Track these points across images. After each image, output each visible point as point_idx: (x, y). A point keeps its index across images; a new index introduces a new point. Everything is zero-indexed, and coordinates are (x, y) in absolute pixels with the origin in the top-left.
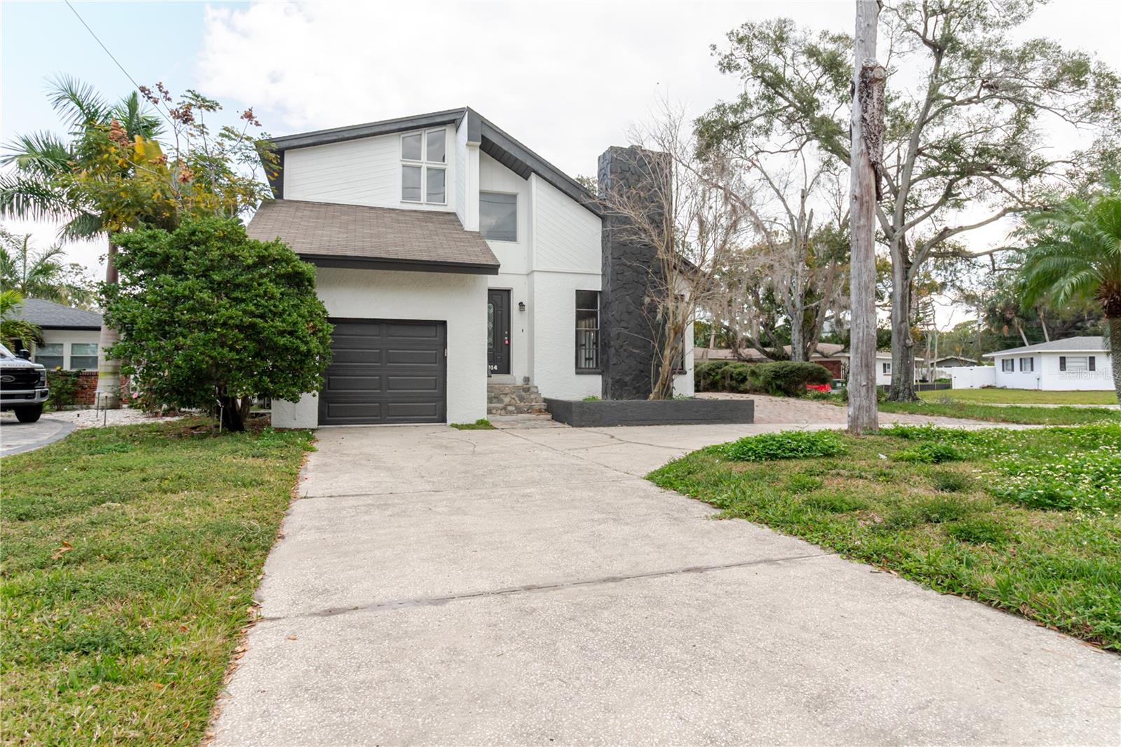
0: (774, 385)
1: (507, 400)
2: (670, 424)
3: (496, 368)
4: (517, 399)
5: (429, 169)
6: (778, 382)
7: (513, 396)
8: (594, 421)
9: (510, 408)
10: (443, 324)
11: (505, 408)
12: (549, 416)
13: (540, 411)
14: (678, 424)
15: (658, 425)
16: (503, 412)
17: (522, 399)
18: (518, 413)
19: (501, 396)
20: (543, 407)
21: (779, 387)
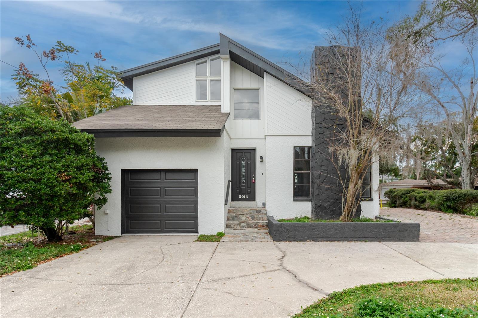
0: (445, 205)
1: (243, 218)
2: (348, 241)
3: (247, 197)
4: (250, 218)
5: (211, 80)
6: (449, 204)
7: (248, 216)
8: (289, 237)
9: (243, 224)
10: (195, 171)
11: (239, 224)
12: (267, 231)
13: (263, 226)
14: (355, 241)
15: (338, 241)
16: (238, 226)
17: (253, 218)
18: (248, 227)
19: (240, 216)
20: (265, 224)
21: (449, 207)
